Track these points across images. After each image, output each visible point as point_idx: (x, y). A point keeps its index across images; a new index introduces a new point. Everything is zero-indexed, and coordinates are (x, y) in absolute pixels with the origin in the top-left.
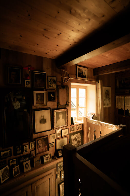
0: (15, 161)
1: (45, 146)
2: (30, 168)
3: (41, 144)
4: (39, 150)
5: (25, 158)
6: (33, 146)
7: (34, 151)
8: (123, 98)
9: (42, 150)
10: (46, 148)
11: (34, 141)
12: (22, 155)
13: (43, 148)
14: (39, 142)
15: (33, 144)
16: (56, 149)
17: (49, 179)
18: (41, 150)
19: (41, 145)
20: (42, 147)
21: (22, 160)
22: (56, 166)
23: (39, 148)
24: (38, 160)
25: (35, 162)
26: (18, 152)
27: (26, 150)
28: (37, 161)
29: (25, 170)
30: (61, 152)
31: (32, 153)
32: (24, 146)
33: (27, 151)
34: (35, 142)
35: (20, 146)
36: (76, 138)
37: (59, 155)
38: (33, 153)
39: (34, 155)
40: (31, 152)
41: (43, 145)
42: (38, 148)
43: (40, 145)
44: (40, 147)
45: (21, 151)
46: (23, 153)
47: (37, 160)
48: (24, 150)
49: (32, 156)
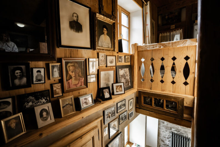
0: (8, 103)
1: (81, 78)
2: (51, 119)
3: (72, 72)
4: (70, 84)
5: (37, 98)
6: (56, 74)
7: (59, 85)
8: (168, 34)
9: (76, 85)
10: (82, 83)
11: (58, 62)
12: (29, 90)
13: (77, 82)
14: (69, 67)
15: (56, 69)
16: (100, 87)
17: (93, 138)
18: (74, 85)
19: (73, 75)
20: (76, 79)
21: (30, 104)
22: (102, 114)
23: (69, 81)
24: (69, 104)
25: (63, 107)
26: (17, 82)
27: (40, 80)
28: (66, 105)
29: (41, 123)
30: (107, 92)
31: (54, 89)
32: (35, 70)
33: (42, 82)
34: (61, 66)
35: (23, 67)
36: (124, 75)
37: (106, 97)
38: (57, 88)
39: (58, 94)
40: (52, 86)
41: (77, 75)
42: (67, 80)
43: (70, 73)
44: (71, 78)
45: (24, 80)
46: (32, 85)
47: (67, 103)
48: (34, 80)
49: (55, 96)
